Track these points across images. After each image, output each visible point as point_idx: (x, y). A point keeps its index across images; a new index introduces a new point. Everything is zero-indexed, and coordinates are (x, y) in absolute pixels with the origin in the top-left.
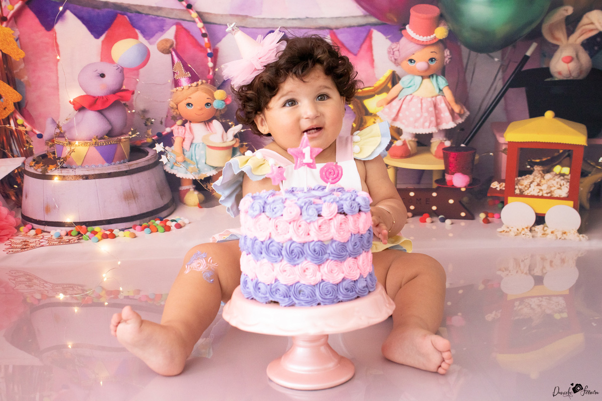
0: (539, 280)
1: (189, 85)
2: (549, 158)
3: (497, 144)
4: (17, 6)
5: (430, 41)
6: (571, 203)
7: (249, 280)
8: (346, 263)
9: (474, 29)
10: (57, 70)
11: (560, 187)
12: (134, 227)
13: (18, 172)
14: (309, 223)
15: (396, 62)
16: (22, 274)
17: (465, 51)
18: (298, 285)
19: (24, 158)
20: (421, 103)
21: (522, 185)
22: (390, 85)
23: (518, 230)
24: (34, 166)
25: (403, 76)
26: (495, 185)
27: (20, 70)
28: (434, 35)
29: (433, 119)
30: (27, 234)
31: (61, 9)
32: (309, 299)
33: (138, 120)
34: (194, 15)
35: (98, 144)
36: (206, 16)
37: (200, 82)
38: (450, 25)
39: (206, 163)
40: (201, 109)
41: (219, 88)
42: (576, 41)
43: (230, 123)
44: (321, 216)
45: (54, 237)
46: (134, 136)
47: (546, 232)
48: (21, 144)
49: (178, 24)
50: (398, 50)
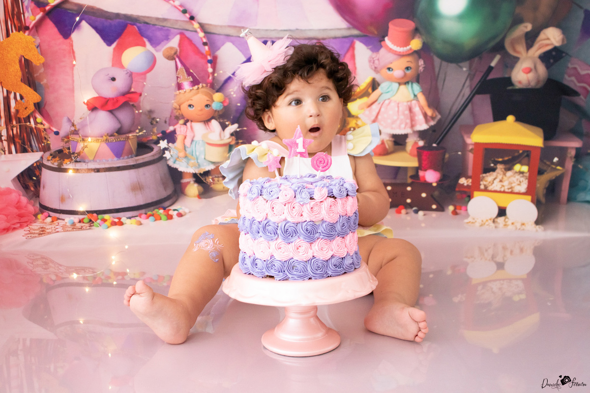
0: (500, 266)
1: (191, 88)
2: (510, 157)
3: (465, 145)
4: (38, 17)
5: (406, 52)
6: (529, 198)
7: (247, 257)
8: (334, 242)
9: (446, 42)
10: (73, 74)
11: (519, 183)
12: (140, 216)
13: (37, 165)
14: (302, 205)
15: (376, 70)
16: (39, 257)
17: (437, 61)
18: (292, 261)
19: (42, 153)
20: (398, 107)
21: (486, 181)
22: (370, 90)
23: (482, 221)
24: (51, 160)
26: (463, 181)
27: (40, 74)
28: (410, 46)
29: (408, 121)
30: (44, 221)
31: (78, 19)
32: (302, 273)
33: (144, 119)
34: (196, 26)
35: (109, 141)
36: (207, 27)
37: (200, 86)
38: (424, 37)
39: (205, 159)
40: (201, 110)
41: (218, 91)
42: (534, 54)
43: (227, 123)
44: (314, 199)
45: (68, 224)
46: (141, 133)
47: (507, 223)
48: (39, 140)
49: (182, 34)
50: (378, 59)
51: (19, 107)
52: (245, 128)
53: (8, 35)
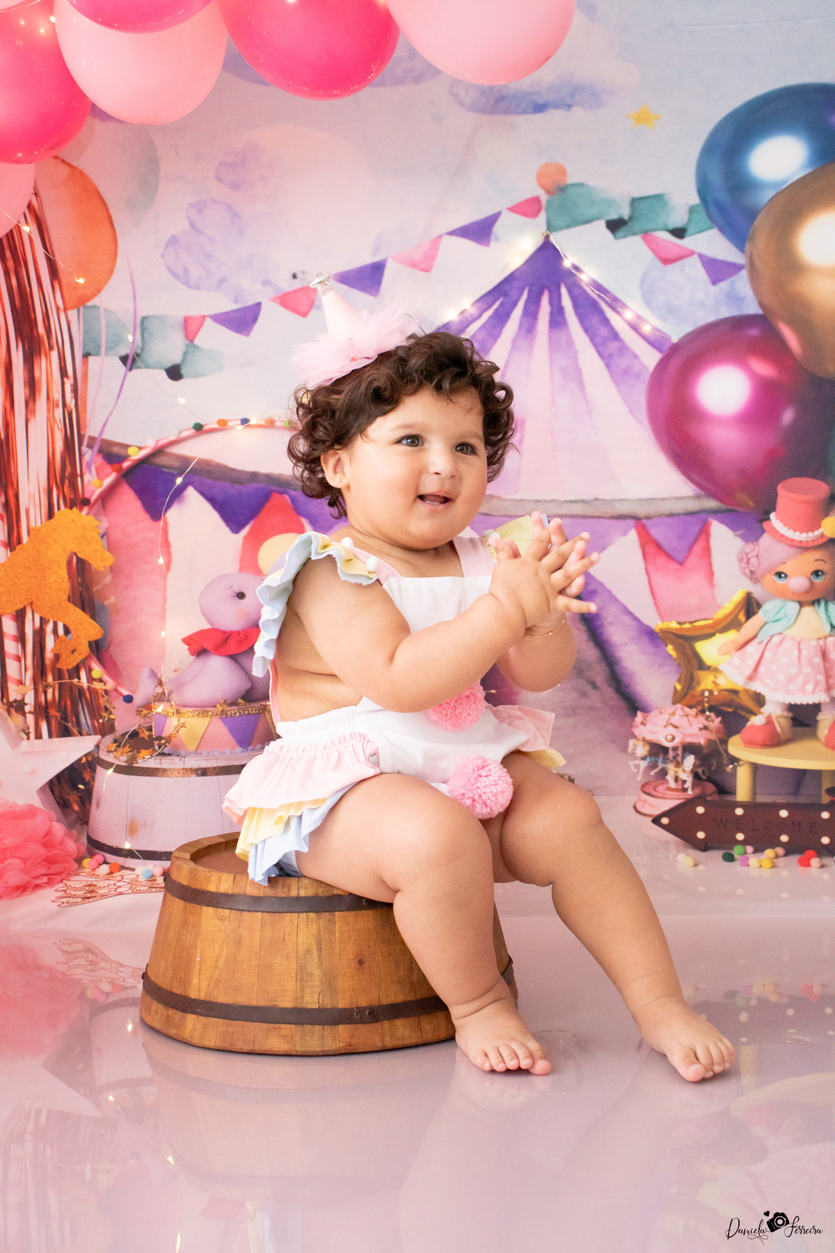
4: (108, 481)
5: (812, 541)
10: (165, 585)
13: (87, 761)
15: (754, 576)
16: (80, 947)
19: (99, 737)
20: (799, 649)
22: (742, 617)
24: (115, 750)
25: (766, 602)
27: (104, 586)
28: (821, 530)
29: (821, 678)
30: (95, 872)
31: (179, 481)
35: (227, 714)
45: (141, 879)
48: (95, 712)
50: (757, 556)
51: (60, 649)
52: (493, 691)
53: (51, 515)
